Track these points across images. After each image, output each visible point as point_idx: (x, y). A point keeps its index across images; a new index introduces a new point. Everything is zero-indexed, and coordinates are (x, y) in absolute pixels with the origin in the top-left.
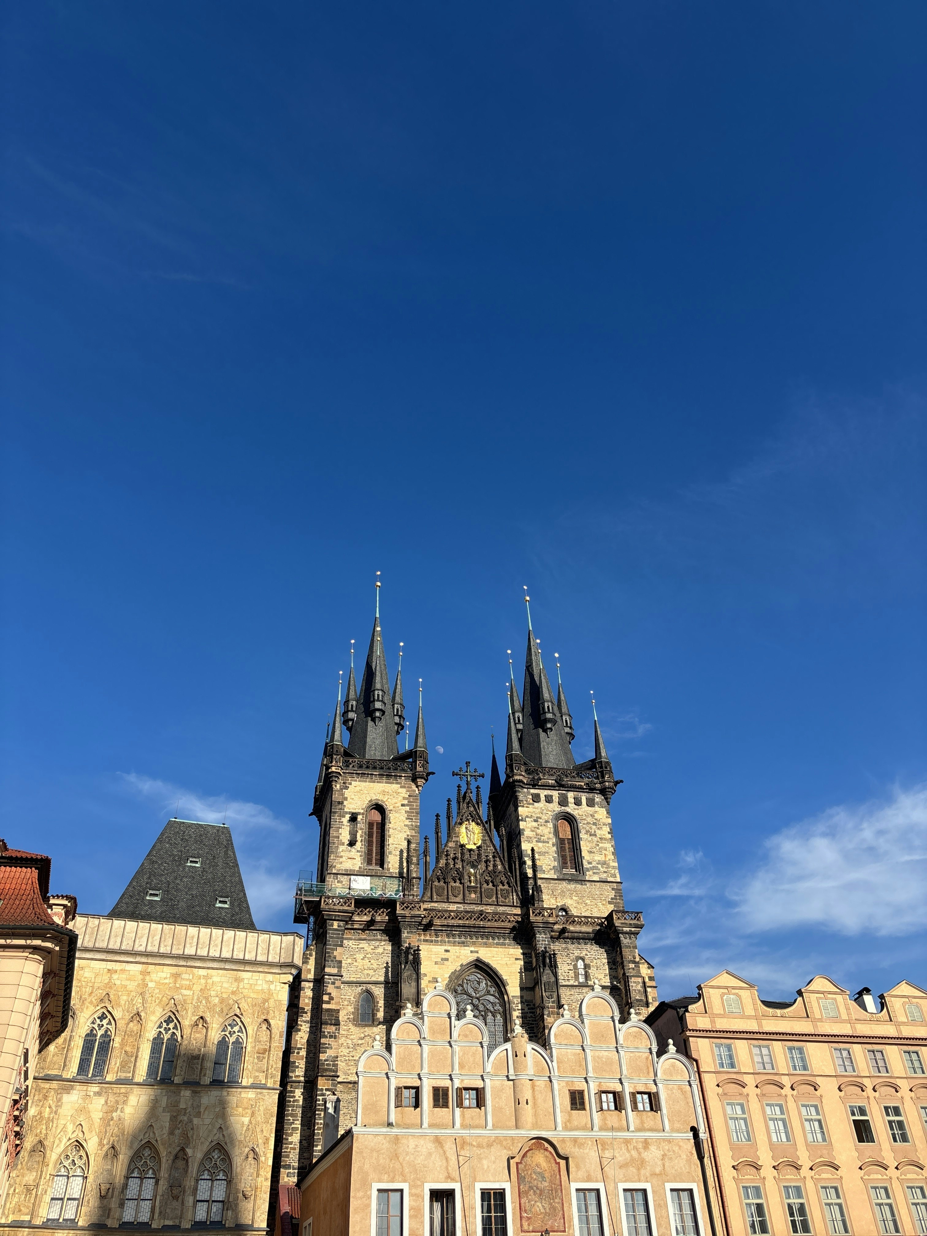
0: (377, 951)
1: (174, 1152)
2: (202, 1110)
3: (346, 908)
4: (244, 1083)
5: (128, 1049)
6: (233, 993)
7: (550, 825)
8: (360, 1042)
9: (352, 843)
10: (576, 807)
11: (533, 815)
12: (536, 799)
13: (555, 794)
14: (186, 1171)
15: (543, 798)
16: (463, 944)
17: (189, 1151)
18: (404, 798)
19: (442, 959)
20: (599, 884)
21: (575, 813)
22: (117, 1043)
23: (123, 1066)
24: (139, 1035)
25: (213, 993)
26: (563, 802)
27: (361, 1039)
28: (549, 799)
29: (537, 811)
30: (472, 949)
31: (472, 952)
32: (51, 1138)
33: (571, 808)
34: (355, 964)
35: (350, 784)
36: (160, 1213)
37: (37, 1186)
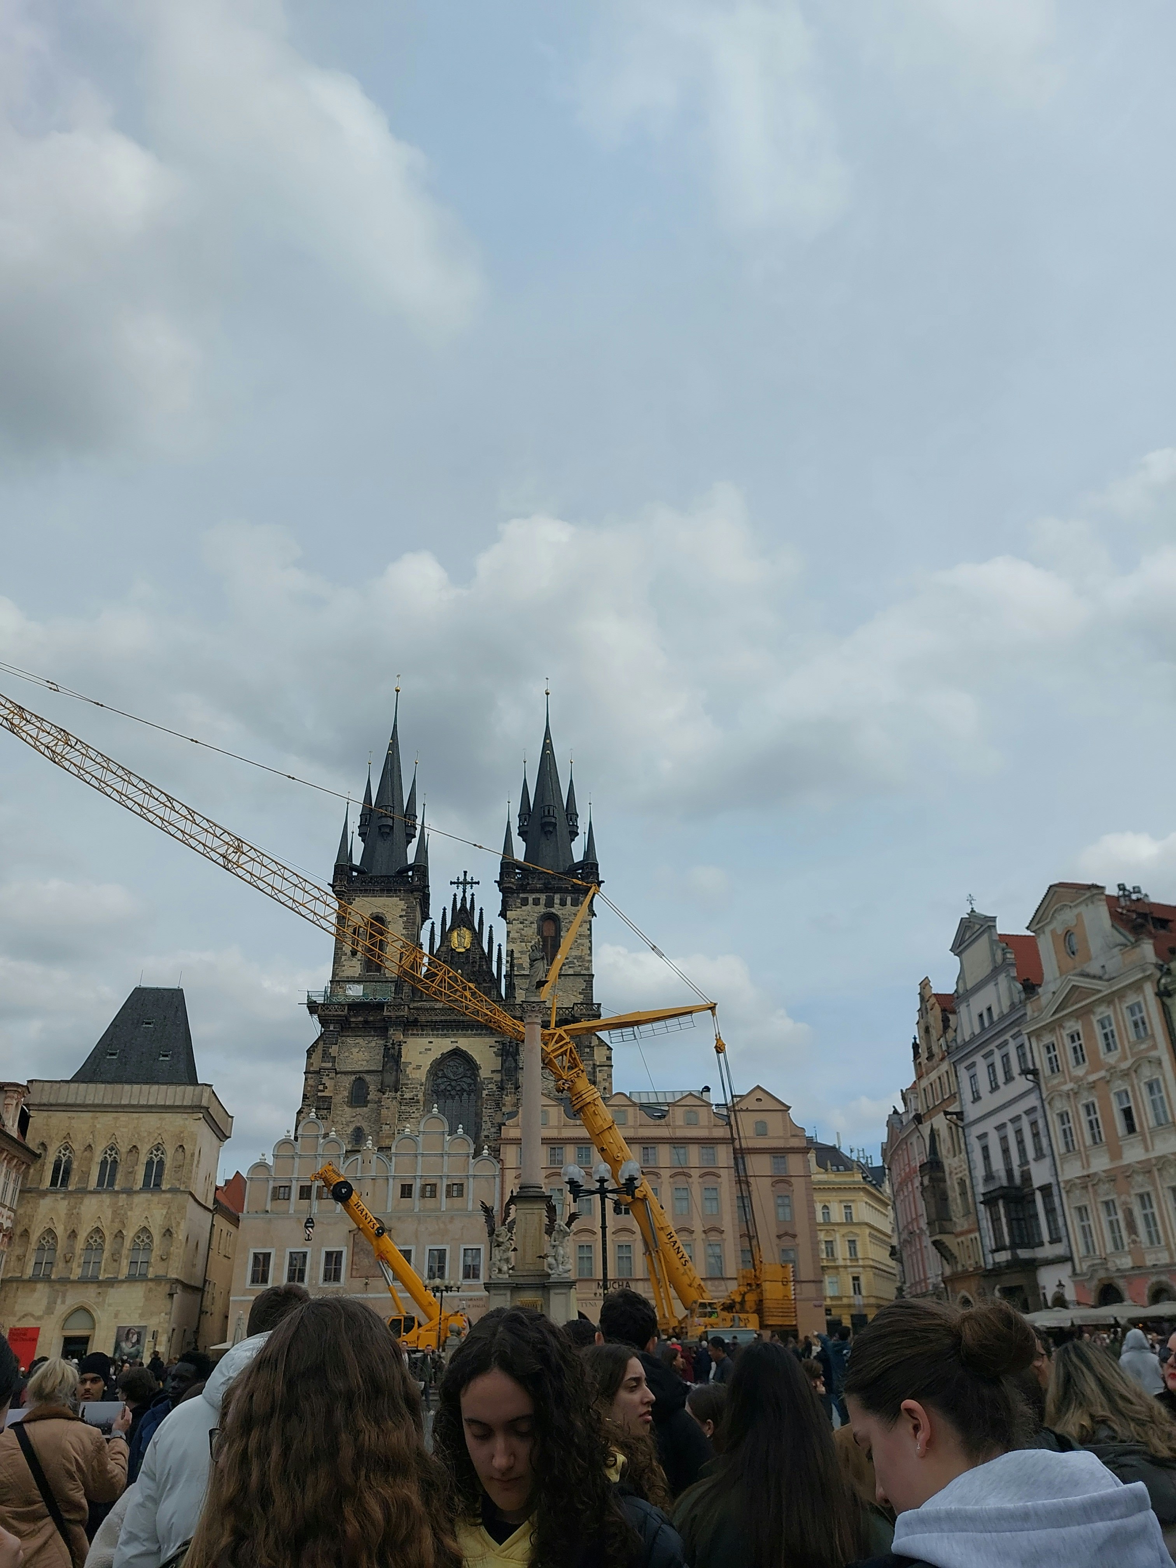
0: (369, 1045)
1: (114, 1234)
2: (134, 1206)
3: (340, 1013)
4: (163, 1188)
5: (84, 1169)
6: (158, 1128)
7: (535, 926)
8: (352, 1119)
9: (354, 953)
10: (561, 907)
11: (520, 917)
12: (525, 902)
13: (543, 897)
14: (123, 1243)
15: (531, 901)
16: (446, 1036)
17: (125, 1232)
18: (402, 910)
19: (426, 1050)
20: (572, 977)
21: (559, 913)
22: (75, 1165)
23: (80, 1180)
24: (91, 1159)
25: (143, 1129)
26: (550, 903)
27: (354, 1117)
28: (536, 902)
29: (525, 913)
30: (453, 1040)
31: (452, 1042)
32: (33, 1227)
33: (556, 910)
34: (351, 1056)
35: (354, 900)
36: (105, 1270)
37: (25, 1256)
